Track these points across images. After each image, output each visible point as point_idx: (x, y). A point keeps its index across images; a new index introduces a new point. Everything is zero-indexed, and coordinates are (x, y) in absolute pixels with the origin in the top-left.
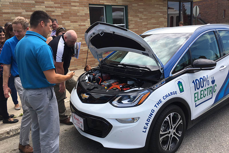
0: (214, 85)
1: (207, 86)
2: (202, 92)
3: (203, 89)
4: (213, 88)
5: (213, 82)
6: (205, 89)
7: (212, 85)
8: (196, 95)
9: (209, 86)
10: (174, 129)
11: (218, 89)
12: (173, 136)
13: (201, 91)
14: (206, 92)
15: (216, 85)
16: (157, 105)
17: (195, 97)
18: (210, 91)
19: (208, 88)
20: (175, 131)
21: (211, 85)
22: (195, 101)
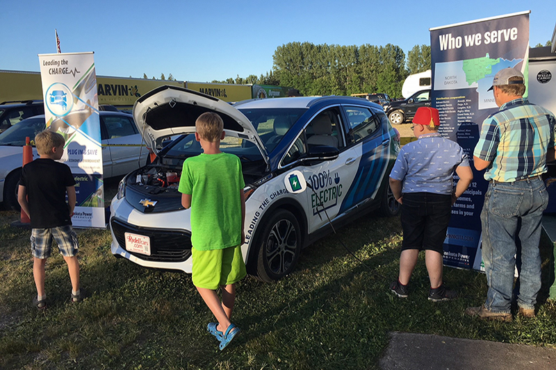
0: (338, 185)
1: (329, 187)
2: (323, 194)
3: (324, 189)
4: (337, 189)
5: (337, 180)
6: (326, 190)
7: (336, 185)
8: (314, 197)
9: (331, 186)
10: (284, 243)
11: (344, 191)
12: (285, 251)
13: (321, 192)
14: (327, 195)
15: (341, 185)
16: (262, 206)
17: (313, 201)
18: (334, 193)
19: (330, 189)
20: (286, 244)
21: (334, 184)
22: (313, 207)
